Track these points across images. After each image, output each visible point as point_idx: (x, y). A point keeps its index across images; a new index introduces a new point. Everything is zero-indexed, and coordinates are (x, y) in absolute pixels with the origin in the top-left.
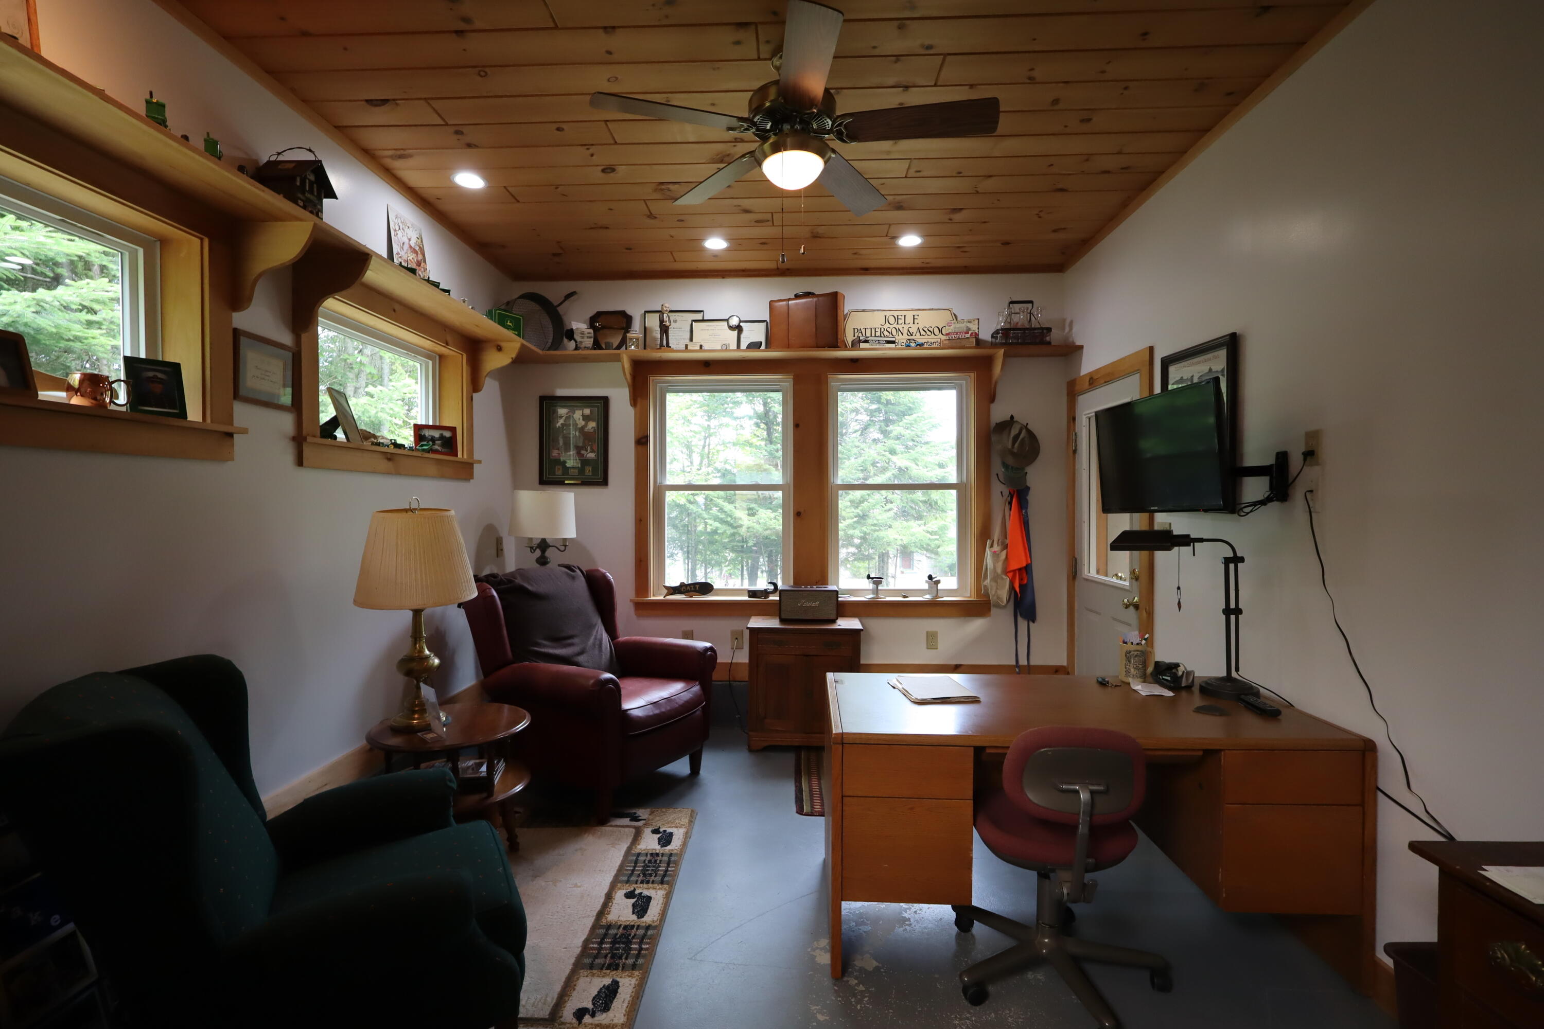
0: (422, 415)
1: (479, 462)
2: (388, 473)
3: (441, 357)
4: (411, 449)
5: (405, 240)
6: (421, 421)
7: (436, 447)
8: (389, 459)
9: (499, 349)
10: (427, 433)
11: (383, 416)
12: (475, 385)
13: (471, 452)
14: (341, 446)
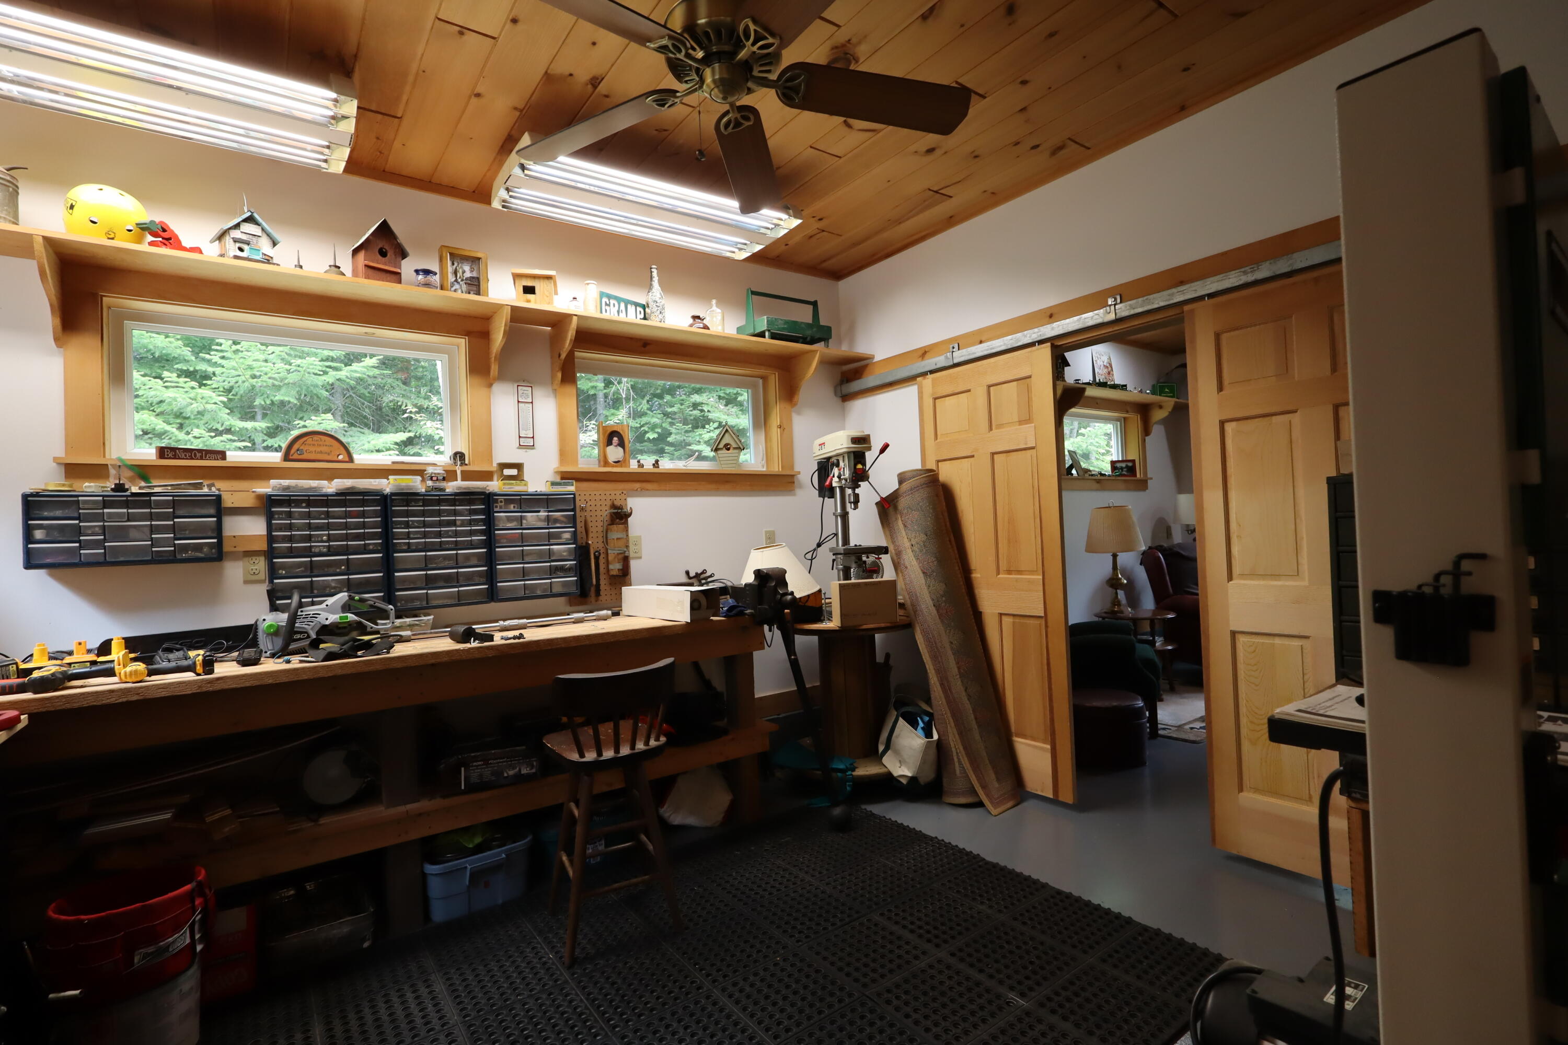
0: (1116, 455)
1: (1151, 479)
2: (1097, 490)
3: (1125, 418)
4: (1109, 476)
5: (1102, 363)
6: (1115, 459)
7: (1124, 473)
8: (1098, 482)
9: (1161, 407)
10: (1118, 465)
11: (1091, 448)
12: (1147, 431)
13: (1145, 473)
14: (1076, 479)
